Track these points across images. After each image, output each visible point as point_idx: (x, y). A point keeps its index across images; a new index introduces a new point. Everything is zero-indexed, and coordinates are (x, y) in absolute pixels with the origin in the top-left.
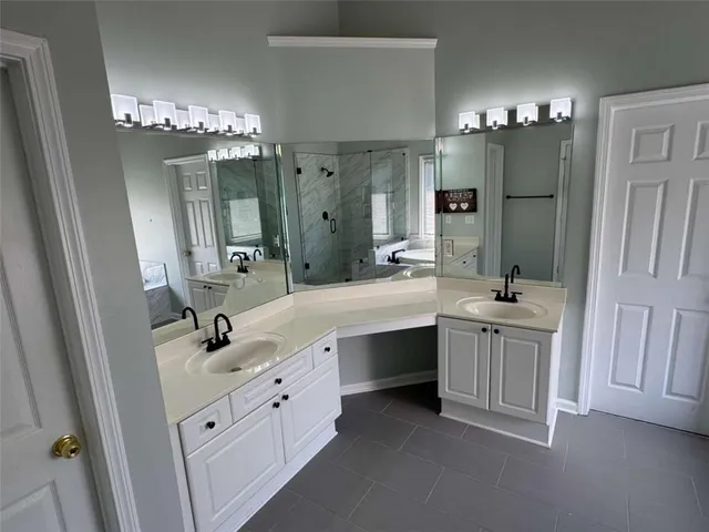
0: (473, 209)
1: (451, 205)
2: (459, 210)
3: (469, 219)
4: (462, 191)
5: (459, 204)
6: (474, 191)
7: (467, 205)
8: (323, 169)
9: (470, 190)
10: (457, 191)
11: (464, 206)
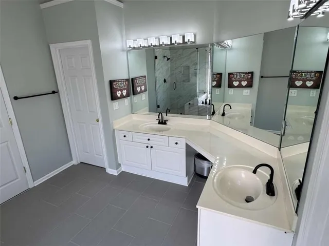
0: (250, 85)
1: (234, 83)
2: (240, 86)
3: (246, 91)
4: (244, 73)
5: (240, 82)
6: (252, 73)
7: (246, 82)
8: (164, 57)
9: (249, 73)
10: (240, 73)
11: (244, 83)
